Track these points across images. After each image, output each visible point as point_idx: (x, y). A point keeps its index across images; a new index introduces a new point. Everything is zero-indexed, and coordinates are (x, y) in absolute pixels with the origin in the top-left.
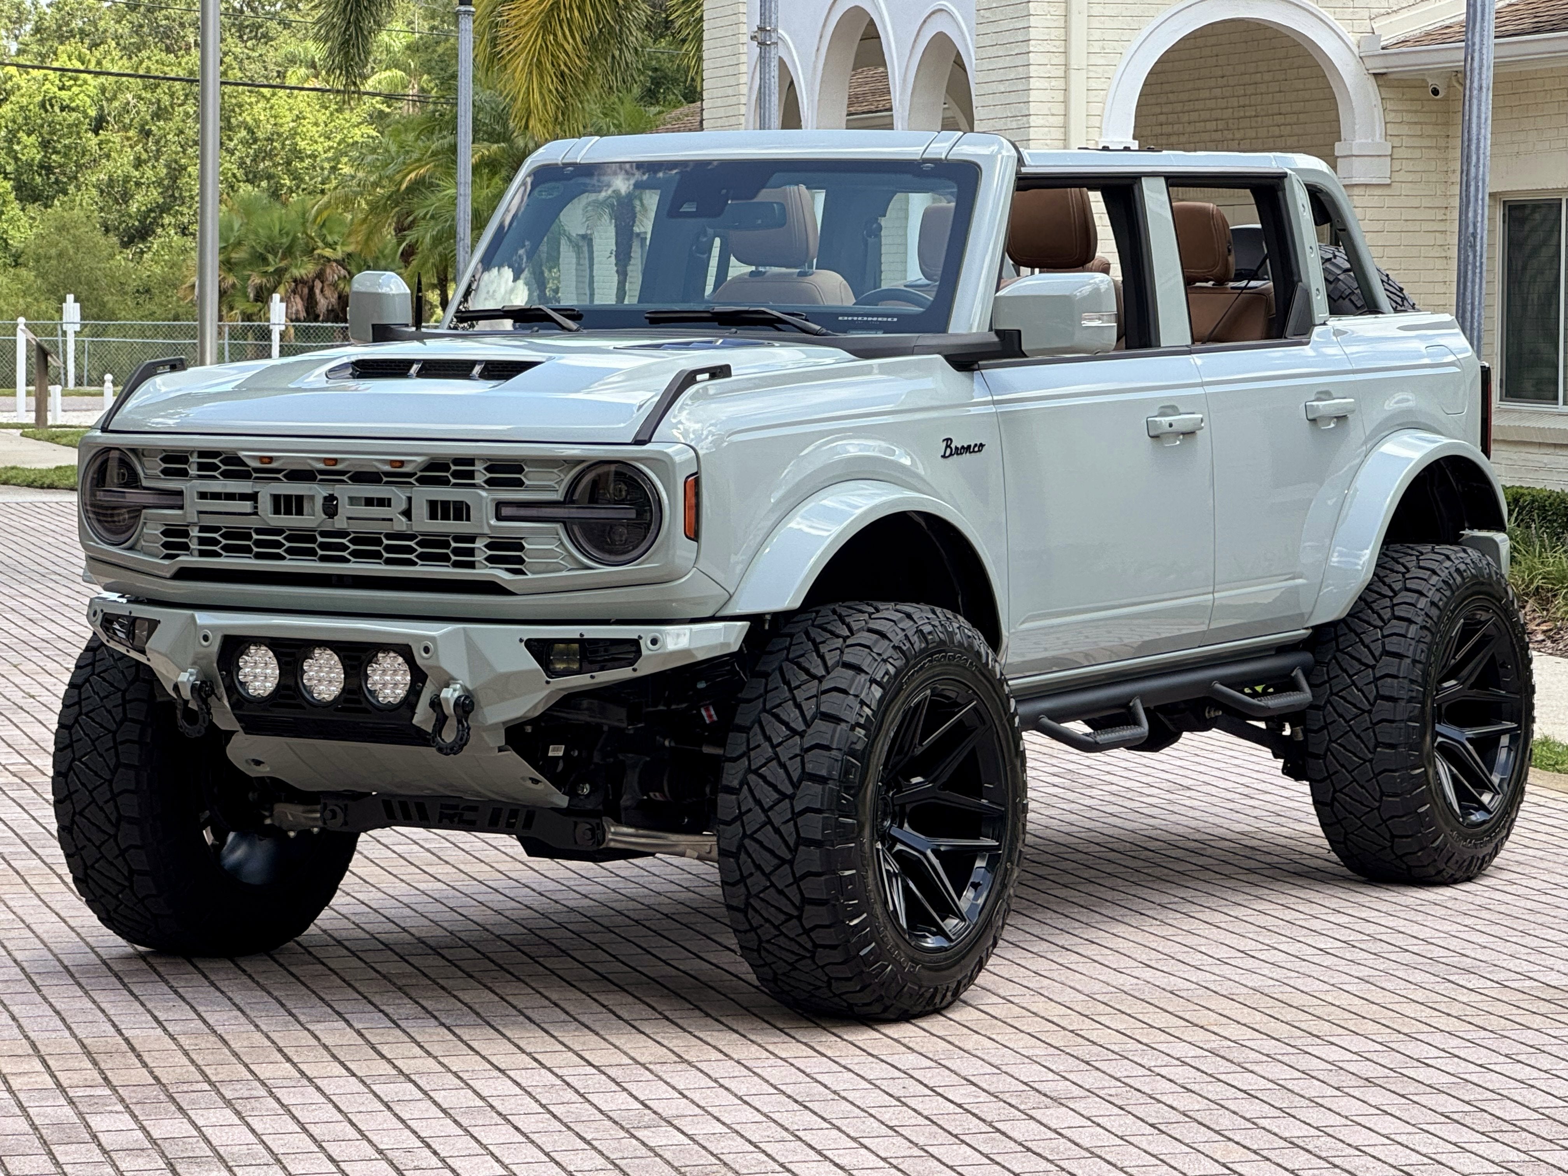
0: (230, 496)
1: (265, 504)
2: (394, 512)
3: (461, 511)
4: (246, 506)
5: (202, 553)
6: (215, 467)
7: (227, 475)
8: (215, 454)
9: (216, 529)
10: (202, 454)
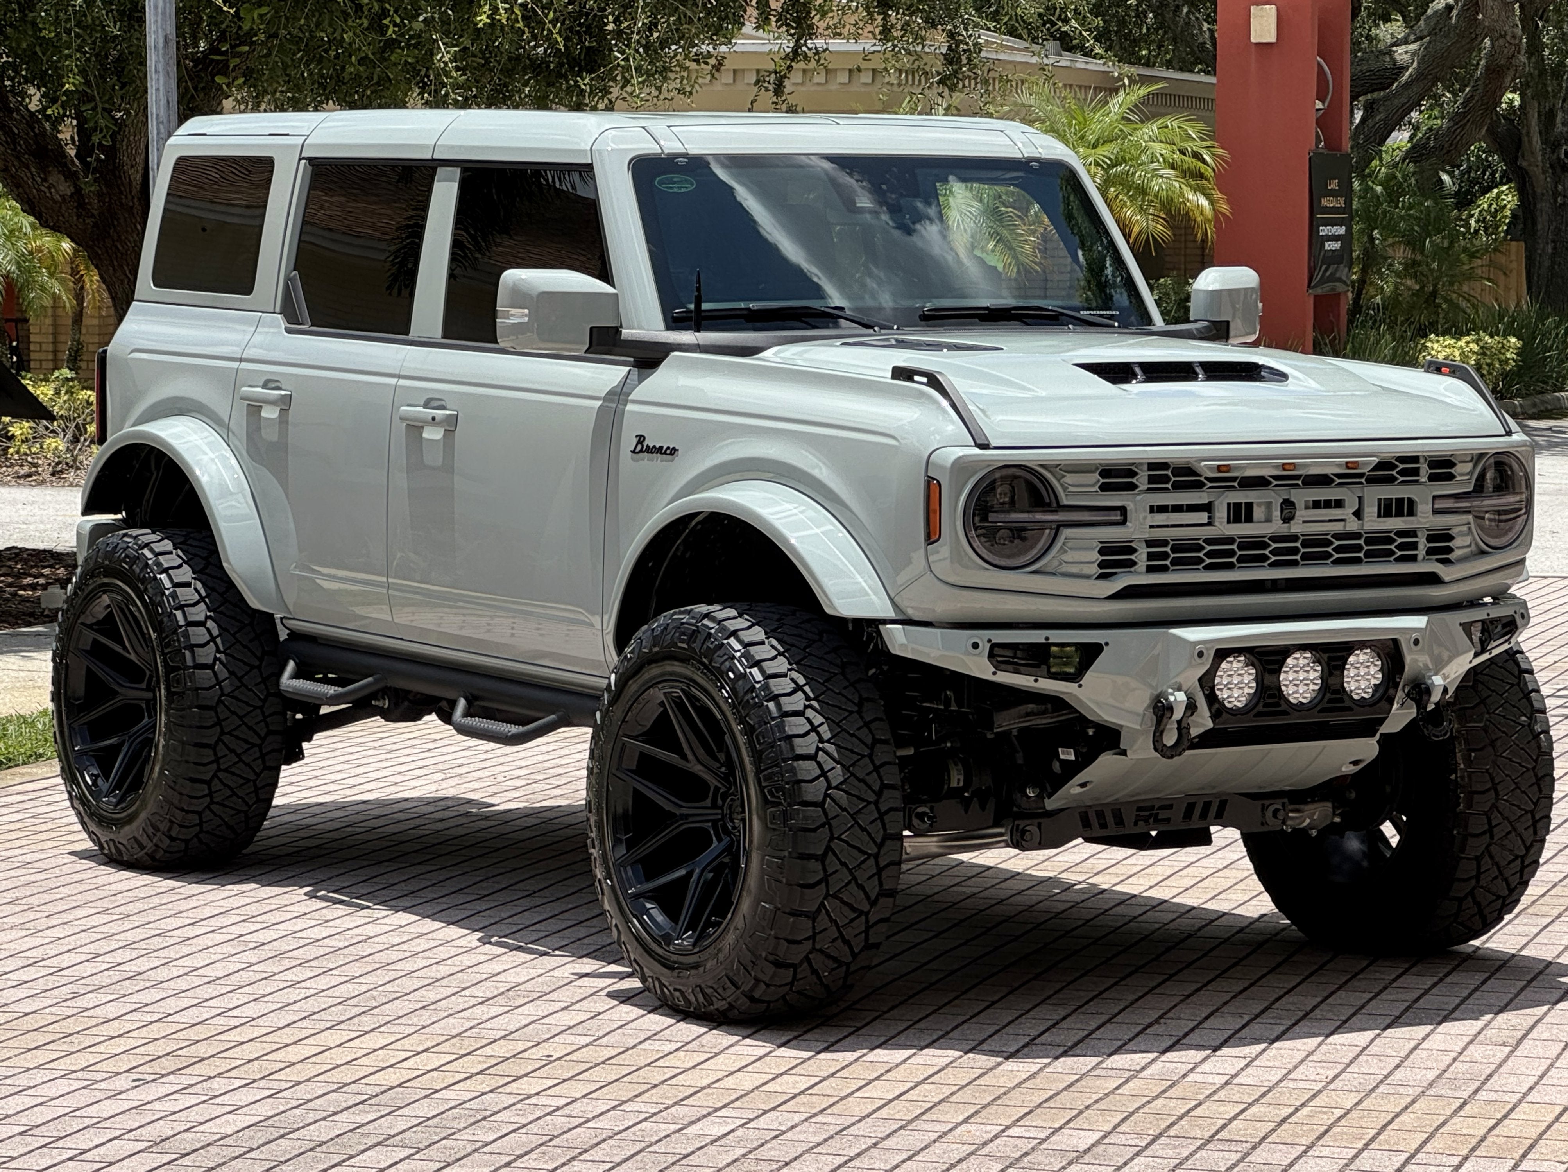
0: (1178, 509)
1: (1221, 513)
2: (1347, 512)
3: (1405, 507)
4: (1203, 517)
5: (1150, 569)
6: (1166, 479)
7: (1177, 486)
8: (1164, 466)
9: (1164, 543)
10: (1152, 466)
